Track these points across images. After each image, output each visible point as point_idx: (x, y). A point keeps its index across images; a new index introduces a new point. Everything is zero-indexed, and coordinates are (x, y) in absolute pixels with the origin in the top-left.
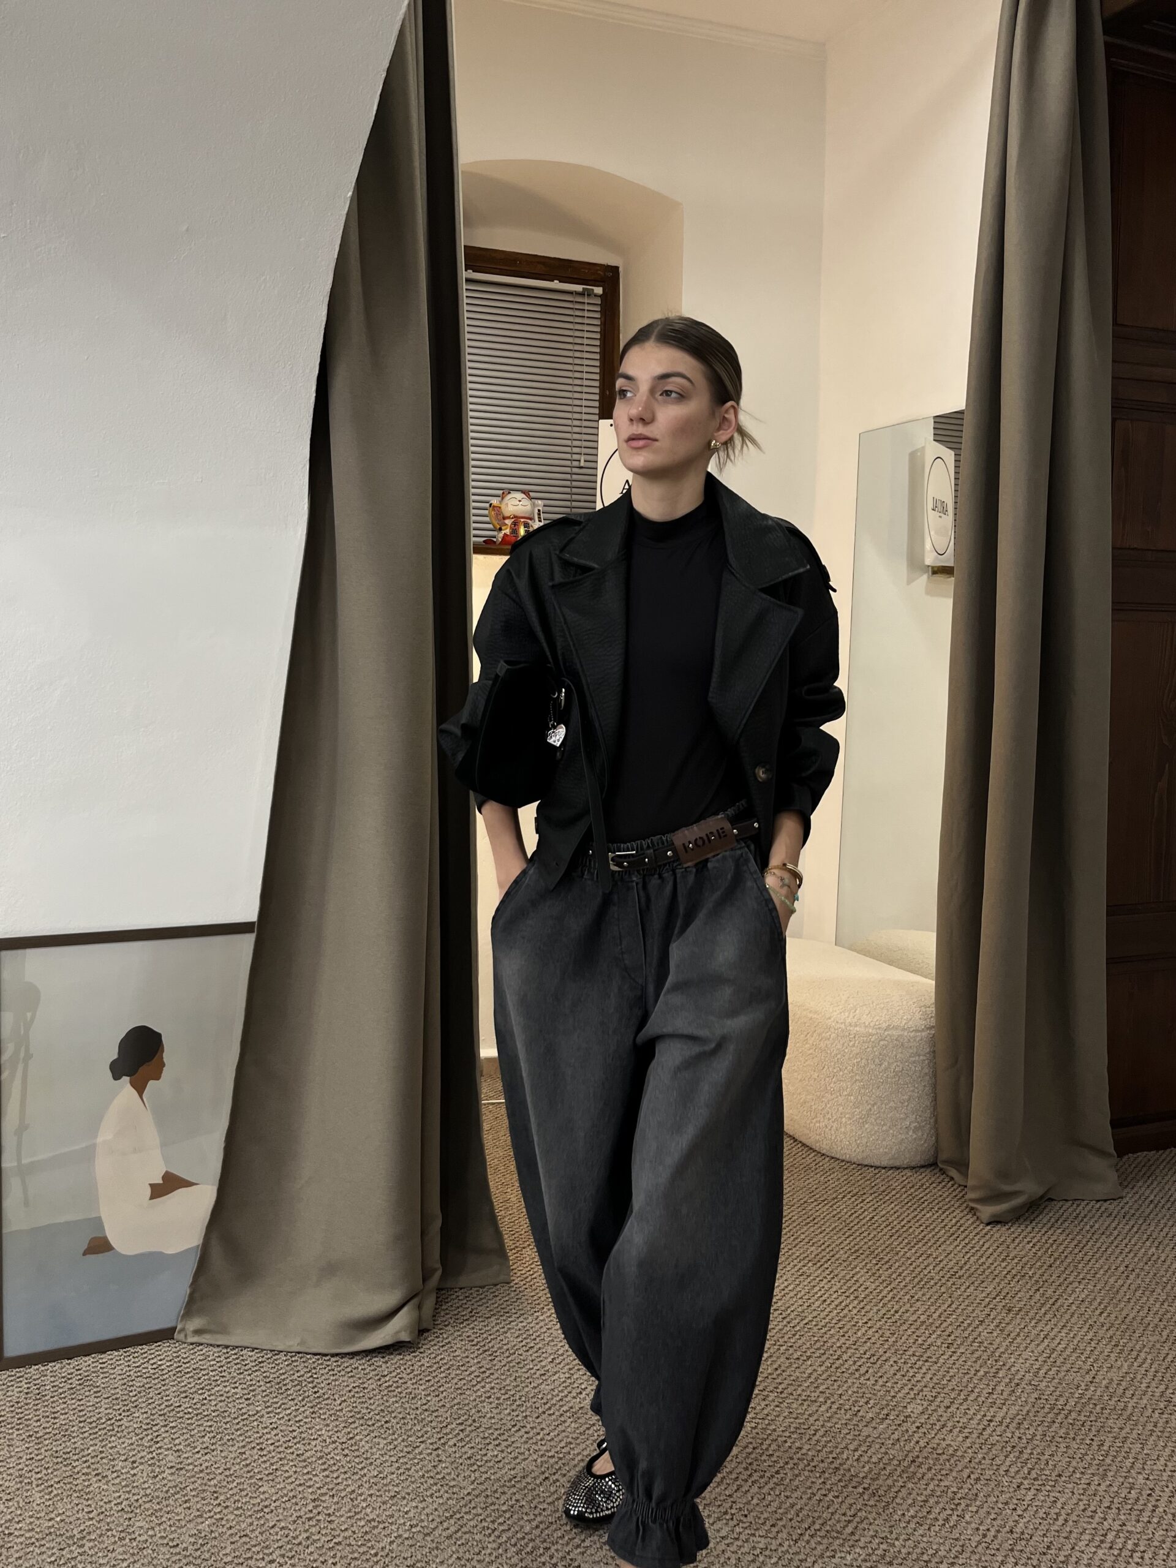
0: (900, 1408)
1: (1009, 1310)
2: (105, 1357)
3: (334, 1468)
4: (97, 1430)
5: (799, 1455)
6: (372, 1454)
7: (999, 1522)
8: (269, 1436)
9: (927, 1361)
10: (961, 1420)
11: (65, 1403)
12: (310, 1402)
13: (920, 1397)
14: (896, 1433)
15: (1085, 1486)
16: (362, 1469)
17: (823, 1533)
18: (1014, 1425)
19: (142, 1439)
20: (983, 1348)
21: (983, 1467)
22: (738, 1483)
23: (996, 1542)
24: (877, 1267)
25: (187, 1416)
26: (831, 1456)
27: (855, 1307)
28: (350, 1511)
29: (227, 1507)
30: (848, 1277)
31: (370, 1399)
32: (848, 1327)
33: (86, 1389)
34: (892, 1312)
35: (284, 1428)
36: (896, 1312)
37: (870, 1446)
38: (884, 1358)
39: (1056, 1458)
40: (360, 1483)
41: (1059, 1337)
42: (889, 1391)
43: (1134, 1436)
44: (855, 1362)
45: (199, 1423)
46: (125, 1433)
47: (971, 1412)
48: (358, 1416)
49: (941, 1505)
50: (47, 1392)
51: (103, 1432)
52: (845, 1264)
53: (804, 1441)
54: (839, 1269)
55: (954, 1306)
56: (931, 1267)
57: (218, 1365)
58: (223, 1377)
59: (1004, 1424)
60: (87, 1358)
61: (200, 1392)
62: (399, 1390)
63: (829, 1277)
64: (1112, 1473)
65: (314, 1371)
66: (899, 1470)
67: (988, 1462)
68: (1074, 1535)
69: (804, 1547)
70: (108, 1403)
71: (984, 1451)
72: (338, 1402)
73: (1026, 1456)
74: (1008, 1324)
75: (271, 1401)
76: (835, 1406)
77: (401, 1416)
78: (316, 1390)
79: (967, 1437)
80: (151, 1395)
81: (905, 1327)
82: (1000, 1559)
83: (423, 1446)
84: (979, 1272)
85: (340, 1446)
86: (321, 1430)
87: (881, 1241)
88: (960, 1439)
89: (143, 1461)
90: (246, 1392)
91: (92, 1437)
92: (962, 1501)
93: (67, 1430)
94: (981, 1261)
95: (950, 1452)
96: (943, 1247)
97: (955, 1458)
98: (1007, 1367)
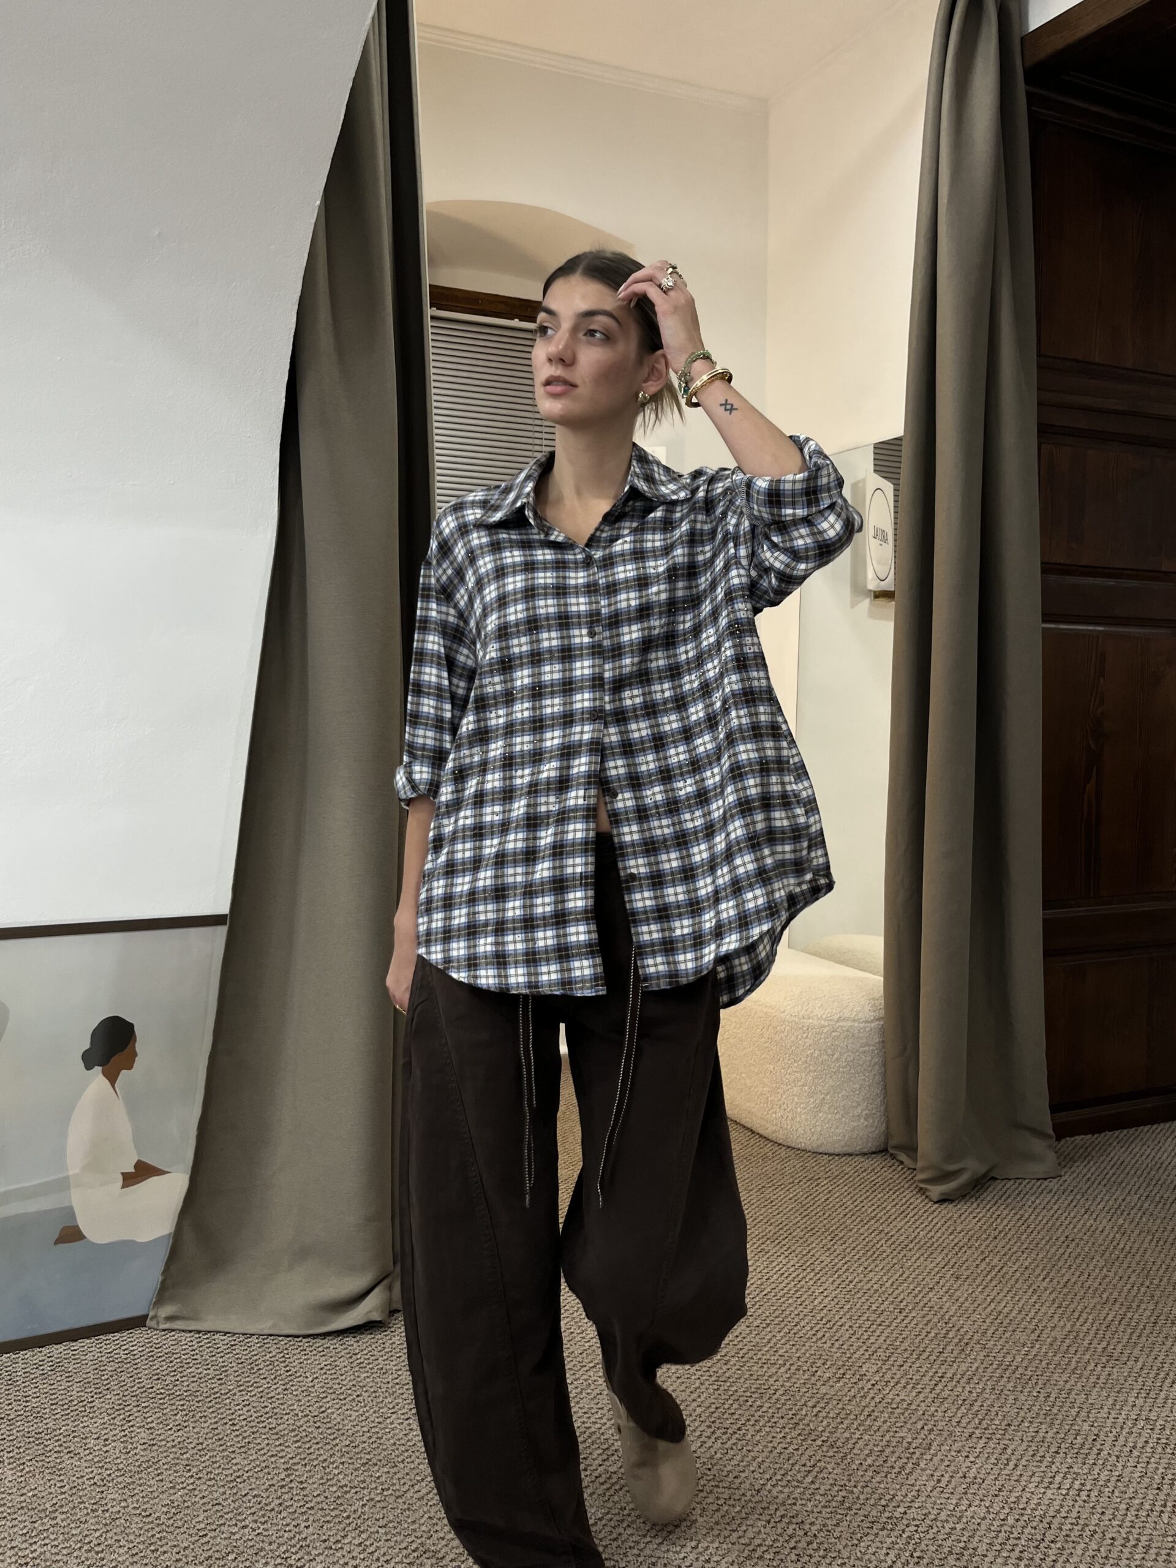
0: (856, 1368)
1: (957, 1278)
2: (76, 1345)
3: (306, 1439)
4: (69, 1411)
5: (760, 1413)
6: (344, 1425)
7: (952, 1468)
8: (241, 1412)
9: (880, 1325)
10: (914, 1377)
11: (36, 1387)
12: (282, 1380)
13: (875, 1357)
14: (853, 1390)
15: (1034, 1434)
16: (334, 1439)
17: (784, 1483)
18: (964, 1380)
19: (114, 1418)
20: (933, 1312)
21: (936, 1419)
22: (702, 1440)
23: (950, 1486)
24: (832, 1243)
25: (159, 1397)
26: (790, 1413)
27: (811, 1279)
28: (322, 1478)
29: (200, 1478)
30: (804, 1253)
31: (342, 1375)
32: (805, 1296)
33: (58, 1374)
34: (847, 1282)
35: (256, 1404)
36: (851, 1282)
37: (828, 1403)
38: (839, 1323)
39: (1004, 1409)
40: (331, 1452)
41: (1005, 1301)
42: (845, 1353)
43: (1079, 1387)
44: (812, 1328)
45: (172, 1402)
46: (97, 1413)
47: (923, 1370)
48: (330, 1391)
49: (897, 1455)
50: (18, 1378)
51: (76, 1413)
52: (801, 1241)
53: (765, 1399)
54: (797, 1245)
55: (905, 1276)
57: (190, 1349)
58: (195, 1359)
60: (58, 1346)
61: (172, 1374)
62: (371, 1366)
63: (786, 1253)
64: (1058, 1422)
65: (286, 1352)
66: (856, 1423)
67: (940, 1414)
68: (1025, 1478)
69: (767, 1496)
70: (80, 1387)
71: (937, 1405)
72: (310, 1379)
73: (976, 1408)
74: (956, 1290)
75: (243, 1380)
76: (793, 1368)
77: (372, 1390)
78: (288, 1368)
79: (920, 1392)
80: (123, 1378)
81: (859, 1295)
82: (954, 1502)
83: (394, 1416)
84: (928, 1245)
85: (312, 1419)
86: (293, 1405)
87: (836, 1220)
88: (914, 1394)
89: (115, 1438)
90: (218, 1372)
91: (63, 1418)
92: (916, 1450)
93: (38, 1412)
94: (929, 1236)
95: (904, 1406)
96: (894, 1224)
97: (909, 1411)
98: (956, 1329)
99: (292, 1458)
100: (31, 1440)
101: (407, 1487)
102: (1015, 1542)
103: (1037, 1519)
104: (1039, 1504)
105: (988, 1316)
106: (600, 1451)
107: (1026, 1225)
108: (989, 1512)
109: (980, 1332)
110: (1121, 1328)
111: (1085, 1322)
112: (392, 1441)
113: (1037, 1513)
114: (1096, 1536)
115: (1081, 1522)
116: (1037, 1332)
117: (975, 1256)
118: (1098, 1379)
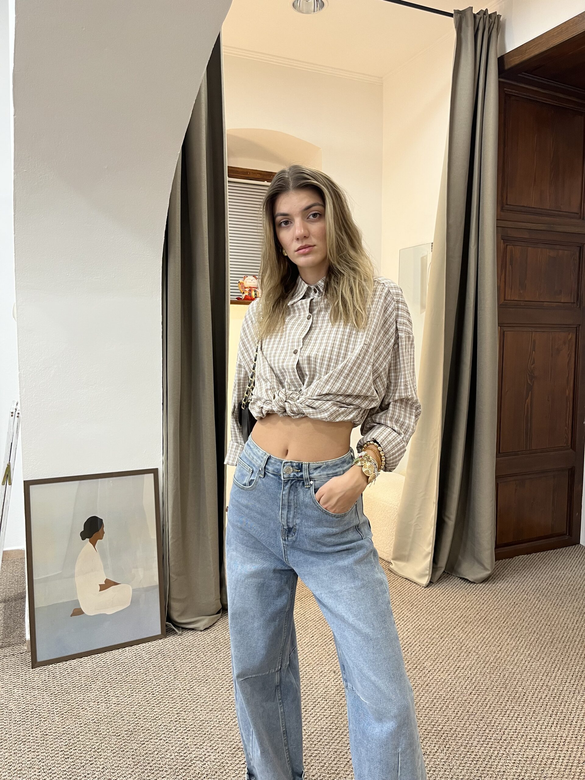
0: (422, 664)
1: (466, 623)
2: (81, 660)
3: (185, 700)
4: (81, 690)
6: (201, 694)
7: (463, 708)
8: (156, 689)
9: (432, 644)
10: (447, 667)
11: (66, 680)
12: (172, 674)
13: (430, 659)
14: (420, 674)
15: (498, 693)
16: (197, 700)
18: (468, 669)
19: (101, 693)
20: (455, 638)
21: (456, 686)
23: (462, 716)
25: (119, 683)
28: (193, 717)
29: (140, 718)
33: (74, 673)
35: (162, 685)
36: (420, 625)
38: (415, 644)
39: (485, 681)
40: (196, 706)
41: (486, 633)
42: (417, 657)
43: (518, 671)
45: (126, 685)
46: (93, 691)
47: (451, 664)
48: (194, 679)
49: (439, 702)
50: (57, 676)
51: (84, 691)
55: (443, 622)
56: (434, 606)
59: (465, 669)
61: (125, 672)
64: (509, 687)
66: (421, 689)
67: (458, 684)
68: (494, 712)
71: (456, 680)
73: (473, 681)
74: (465, 628)
77: (212, 677)
78: (175, 669)
79: (449, 674)
80: (103, 674)
81: (423, 631)
82: (463, 723)
83: (223, 689)
85: (187, 691)
86: (178, 685)
88: (447, 675)
89: (102, 701)
90: (145, 671)
91: (79, 693)
92: (447, 700)
93: (68, 691)
94: (454, 603)
95: (442, 681)
96: (439, 598)
97: (445, 683)
98: (465, 645)
99: (179, 709)
100: (65, 703)
101: (229, 720)
102: (489, 740)
103: (499, 730)
104: (499, 724)
105: (479, 640)
106: (312, 703)
107: (497, 597)
108: (478, 727)
109: (476, 647)
110: (537, 644)
111: (521, 642)
112: (222, 700)
113: (499, 728)
114: (524, 737)
115: (517, 731)
116: (500, 647)
117: (474, 613)
118: (526, 667)
